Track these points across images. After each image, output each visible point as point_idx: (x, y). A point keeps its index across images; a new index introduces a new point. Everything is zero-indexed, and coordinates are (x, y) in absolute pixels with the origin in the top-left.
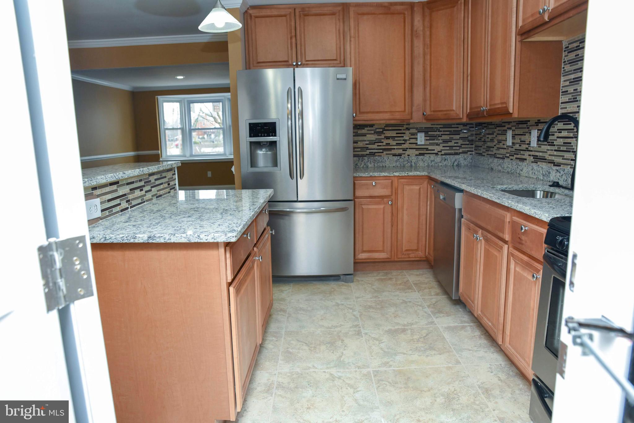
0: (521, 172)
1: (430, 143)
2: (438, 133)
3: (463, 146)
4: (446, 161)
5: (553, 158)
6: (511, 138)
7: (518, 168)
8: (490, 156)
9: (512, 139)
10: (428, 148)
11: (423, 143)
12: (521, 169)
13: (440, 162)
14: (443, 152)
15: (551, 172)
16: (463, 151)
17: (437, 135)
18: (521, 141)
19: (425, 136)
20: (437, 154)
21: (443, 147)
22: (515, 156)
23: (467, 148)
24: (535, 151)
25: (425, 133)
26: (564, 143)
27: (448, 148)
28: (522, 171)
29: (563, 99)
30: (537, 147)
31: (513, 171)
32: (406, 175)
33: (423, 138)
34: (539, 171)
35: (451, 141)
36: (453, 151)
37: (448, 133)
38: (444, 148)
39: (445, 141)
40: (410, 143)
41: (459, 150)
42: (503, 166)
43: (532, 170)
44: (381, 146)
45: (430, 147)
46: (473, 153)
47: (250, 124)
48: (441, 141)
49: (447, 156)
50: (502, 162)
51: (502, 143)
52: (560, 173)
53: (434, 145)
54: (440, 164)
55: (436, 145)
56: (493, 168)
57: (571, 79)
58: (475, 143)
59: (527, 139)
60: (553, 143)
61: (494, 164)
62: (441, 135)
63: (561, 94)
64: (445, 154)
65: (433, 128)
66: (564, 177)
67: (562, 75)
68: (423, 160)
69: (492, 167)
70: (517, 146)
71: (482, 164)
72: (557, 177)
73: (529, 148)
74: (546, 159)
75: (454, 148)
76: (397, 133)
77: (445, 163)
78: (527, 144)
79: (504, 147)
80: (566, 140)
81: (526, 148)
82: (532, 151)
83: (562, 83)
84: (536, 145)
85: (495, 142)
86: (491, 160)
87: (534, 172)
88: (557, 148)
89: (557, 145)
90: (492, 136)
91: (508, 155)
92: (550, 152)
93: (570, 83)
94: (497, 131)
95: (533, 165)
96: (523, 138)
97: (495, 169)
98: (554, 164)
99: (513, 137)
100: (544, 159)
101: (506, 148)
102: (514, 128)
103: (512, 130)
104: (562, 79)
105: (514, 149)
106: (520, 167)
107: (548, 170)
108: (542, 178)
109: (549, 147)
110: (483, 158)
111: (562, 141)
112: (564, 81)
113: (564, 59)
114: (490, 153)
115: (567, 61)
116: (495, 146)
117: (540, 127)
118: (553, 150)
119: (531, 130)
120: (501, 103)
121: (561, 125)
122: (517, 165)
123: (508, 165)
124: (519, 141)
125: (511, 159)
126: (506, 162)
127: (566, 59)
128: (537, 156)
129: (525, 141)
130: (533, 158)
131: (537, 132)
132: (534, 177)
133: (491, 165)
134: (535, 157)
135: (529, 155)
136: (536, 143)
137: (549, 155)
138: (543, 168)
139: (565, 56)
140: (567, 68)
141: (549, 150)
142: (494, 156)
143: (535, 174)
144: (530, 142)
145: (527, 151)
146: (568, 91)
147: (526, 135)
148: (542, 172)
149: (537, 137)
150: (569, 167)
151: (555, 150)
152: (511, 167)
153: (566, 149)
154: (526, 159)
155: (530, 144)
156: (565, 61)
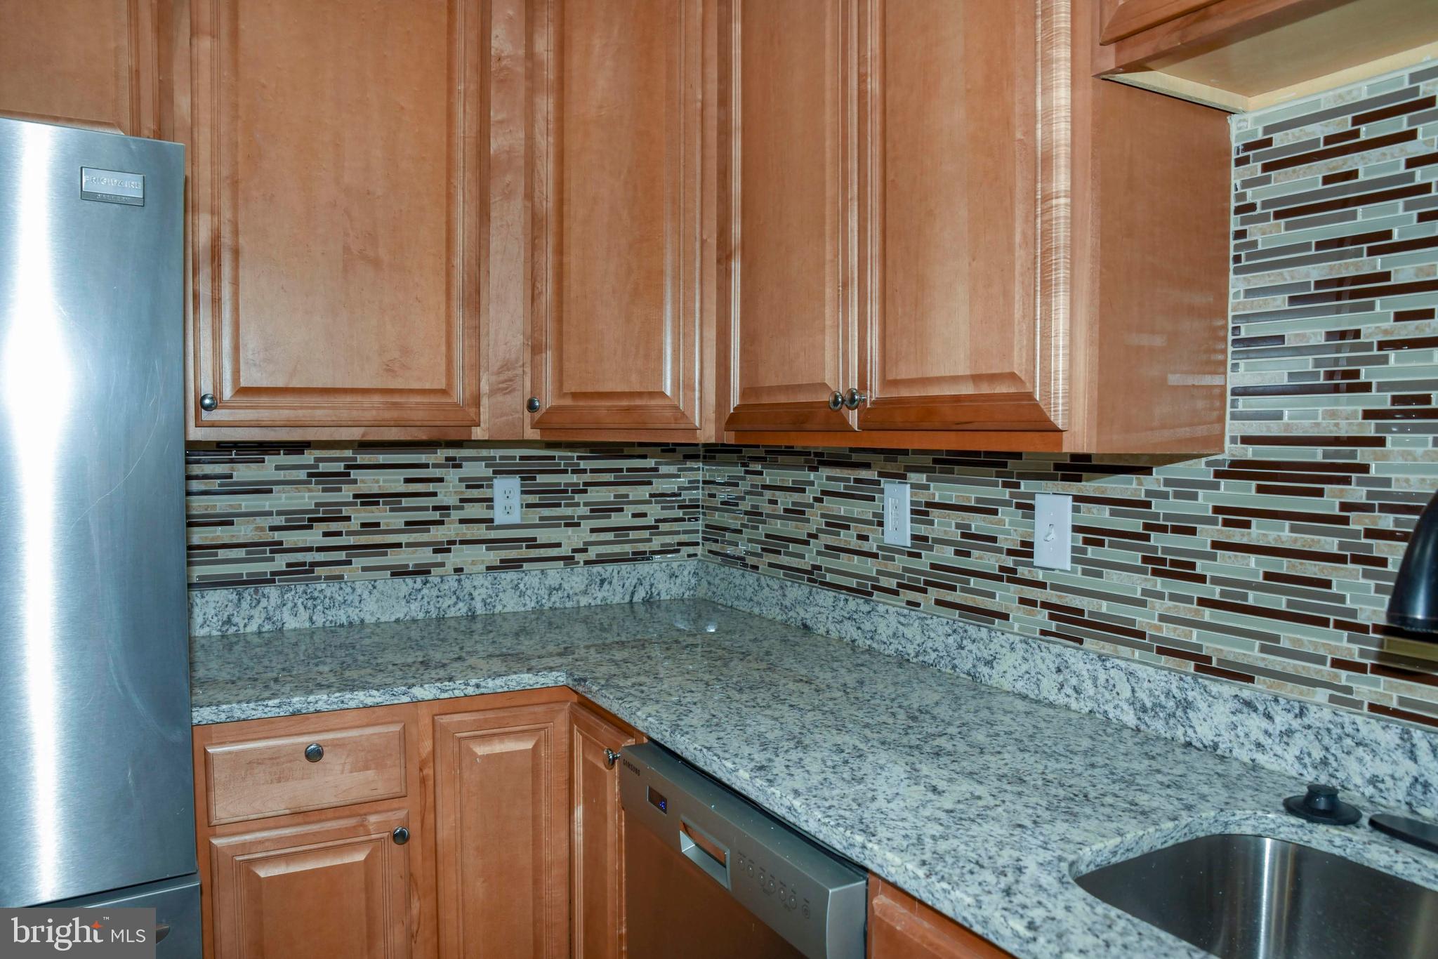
0: (985, 670)
1: (541, 518)
2: (575, 478)
3: (663, 527)
4: (606, 586)
5: (1194, 636)
6: (908, 515)
7: (961, 647)
8: (785, 575)
9: (913, 521)
10: (535, 539)
11: (515, 518)
12: (986, 654)
13: (585, 593)
14: (593, 553)
15: (1202, 705)
16: (662, 545)
17: (566, 485)
18: (964, 535)
19: (523, 492)
20: (569, 560)
21: (593, 531)
22: (934, 593)
23: (678, 533)
24: (1055, 587)
25: (523, 479)
26: (1268, 576)
27: (610, 536)
28: (989, 663)
30: (1074, 571)
31: (934, 655)
32: (470, 691)
33: (516, 499)
34: (1110, 686)
35: (621, 510)
36: (628, 548)
37: (610, 477)
38: (595, 537)
39: (600, 510)
40: (462, 521)
41: (650, 540)
42: (867, 626)
43: (1059, 670)
44: (339, 534)
45: (543, 535)
46: (699, 550)
48: (583, 511)
49: (610, 568)
50: (866, 608)
51: (853, 532)
52: (1269, 717)
53: (559, 526)
54: (584, 601)
55: (567, 525)
56: (809, 623)
57: (1304, 285)
58: (704, 514)
59: (1008, 532)
60: (1192, 566)
61: (817, 609)
62: (586, 484)
63: (1230, 349)
64: (601, 560)
65: (553, 458)
66: (1299, 742)
67: (1232, 266)
68: (516, 587)
69: (803, 618)
70: (946, 555)
71: (751, 600)
72: (1247, 735)
73: (1020, 569)
74: (1142, 635)
75: (633, 535)
76: (407, 481)
77: (600, 595)
78: (1011, 552)
79: (865, 546)
80: (1285, 566)
81: (1002, 569)
82: (1042, 585)
83: (1236, 302)
84: (1068, 566)
85: (816, 521)
86: (796, 592)
87: (1074, 681)
88: (1216, 593)
89: (1216, 581)
90: (796, 497)
91: (892, 583)
92: (1168, 603)
93: (1293, 300)
94: (820, 478)
95: (1058, 647)
96: (978, 523)
97: (822, 631)
98: (1204, 665)
99: (920, 513)
100: (1129, 633)
101: (875, 556)
102: (922, 478)
103: (913, 486)
104: (1237, 284)
105: (923, 564)
106: (973, 647)
107: (1175, 691)
108: (1130, 718)
109: (1159, 584)
110: (751, 578)
111: (1254, 566)
112: (1249, 293)
113: (1241, 197)
114: (784, 560)
115: (1266, 204)
116: (815, 536)
117: (1091, 486)
118: (1188, 600)
119: (1032, 496)
120: (976, 378)
121: (1243, 493)
122: (955, 631)
123: (901, 627)
124: (956, 535)
125: (909, 603)
126: (881, 608)
127: (1251, 195)
128: (1081, 612)
129: (994, 539)
130: (1052, 617)
131: (1076, 510)
132: (1074, 706)
133: (802, 613)
134: (1059, 612)
135: (1023, 601)
136: (1069, 554)
137: (1163, 618)
138: (1140, 674)
139: (1246, 184)
140: (1269, 234)
141: (1160, 596)
142: (813, 576)
143: (1075, 689)
144: (1031, 545)
145: (1010, 580)
146: (1281, 339)
147: (995, 512)
148: (1128, 694)
149: (1076, 529)
150: (1322, 695)
151: (1203, 602)
152: (919, 640)
153: (1289, 603)
154: (1005, 617)
155: (1031, 555)
156: (1252, 207)
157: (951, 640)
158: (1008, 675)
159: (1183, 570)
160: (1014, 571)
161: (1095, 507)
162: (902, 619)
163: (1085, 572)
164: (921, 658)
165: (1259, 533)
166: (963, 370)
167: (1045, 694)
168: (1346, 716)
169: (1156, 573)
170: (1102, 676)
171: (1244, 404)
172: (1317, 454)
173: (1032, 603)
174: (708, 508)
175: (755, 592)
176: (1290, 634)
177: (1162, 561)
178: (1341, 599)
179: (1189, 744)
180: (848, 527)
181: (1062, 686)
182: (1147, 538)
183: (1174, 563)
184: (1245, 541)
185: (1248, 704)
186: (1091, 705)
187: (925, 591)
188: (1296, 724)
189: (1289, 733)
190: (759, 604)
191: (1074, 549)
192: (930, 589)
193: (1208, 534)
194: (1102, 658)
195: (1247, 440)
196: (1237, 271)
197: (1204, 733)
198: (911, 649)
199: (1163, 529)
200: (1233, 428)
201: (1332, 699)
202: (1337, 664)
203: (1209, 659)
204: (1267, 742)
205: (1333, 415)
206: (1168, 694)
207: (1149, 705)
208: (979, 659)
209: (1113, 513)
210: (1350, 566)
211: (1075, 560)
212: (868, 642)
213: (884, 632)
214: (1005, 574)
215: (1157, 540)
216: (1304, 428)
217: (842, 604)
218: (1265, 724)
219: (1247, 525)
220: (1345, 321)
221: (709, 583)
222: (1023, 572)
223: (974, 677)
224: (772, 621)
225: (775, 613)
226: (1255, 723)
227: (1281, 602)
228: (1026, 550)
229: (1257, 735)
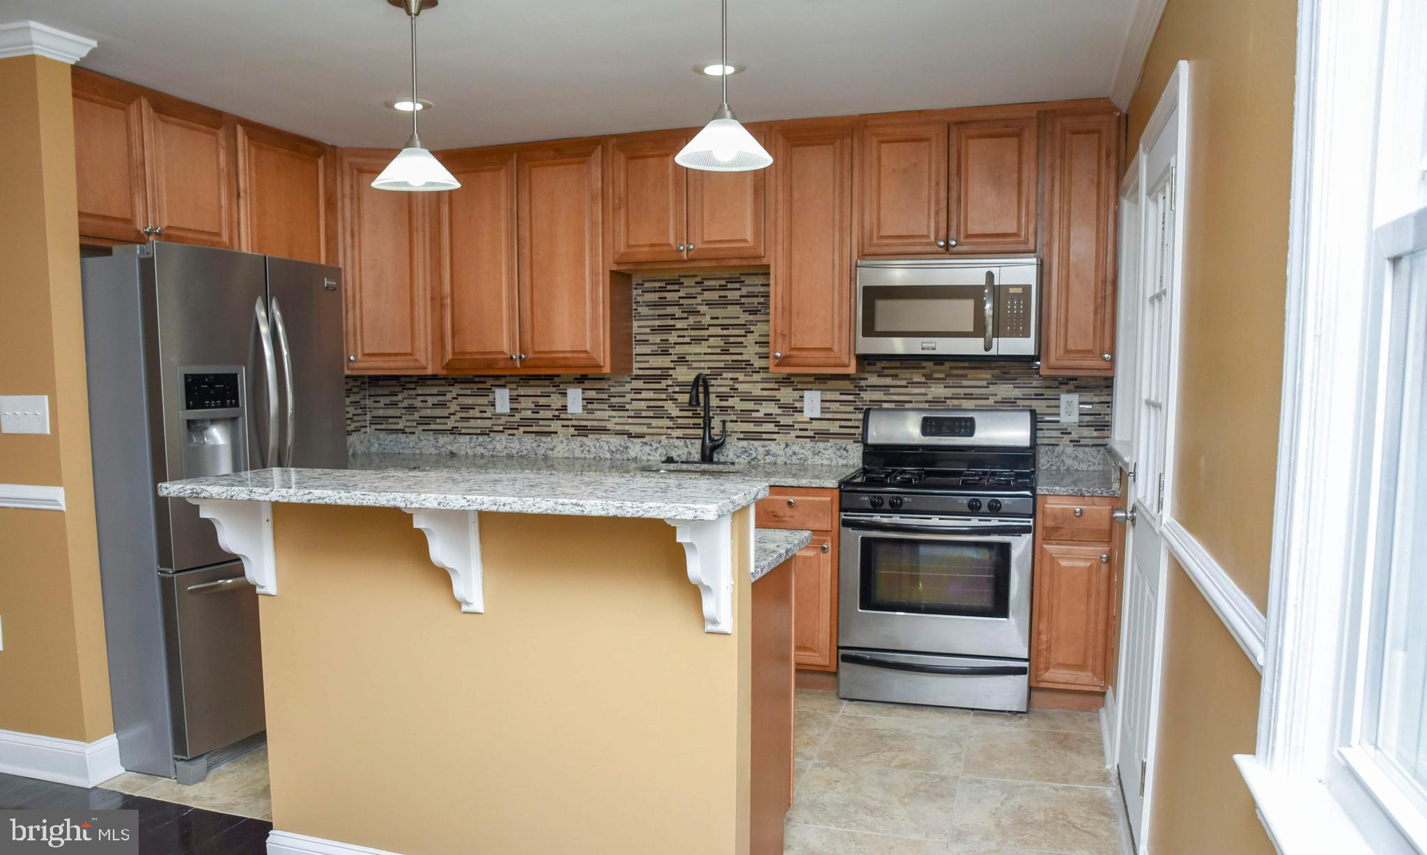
0: (550, 452)
5: (627, 427)
6: (508, 401)
7: (539, 446)
8: (436, 433)
9: (510, 402)
12: (550, 446)
15: (632, 447)
18: (535, 406)
22: (522, 429)
23: (359, 421)
24: (576, 419)
26: (647, 407)
28: (552, 450)
29: (638, 349)
30: (583, 413)
31: (526, 452)
34: (601, 447)
43: (581, 446)
46: (368, 429)
47: (186, 376)
50: (489, 439)
51: (476, 411)
52: (651, 445)
56: (454, 451)
57: (654, 326)
58: (370, 411)
59: (556, 403)
60: (625, 407)
61: (459, 445)
63: (634, 343)
66: (660, 451)
67: (634, 318)
69: (450, 451)
70: (529, 414)
71: (414, 447)
73: (561, 415)
74: (609, 430)
78: (557, 410)
79: (485, 415)
80: (652, 404)
81: (554, 416)
82: (571, 420)
83: (635, 330)
84: (581, 411)
85: (454, 407)
86: (443, 440)
87: (587, 449)
88: (632, 414)
89: (632, 410)
90: (441, 398)
91: (501, 428)
92: (618, 419)
93: (651, 330)
94: (455, 390)
95: (580, 438)
96: (542, 401)
97: (463, 453)
98: (630, 435)
99: (513, 399)
100: (604, 430)
101: (491, 418)
102: (514, 386)
103: (510, 389)
104: (635, 324)
105: (517, 417)
106: (545, 445)
107: (623, 444)
108: (608, 456)
109: (614, 413)
110: (413, 438)
111: (643, 405)
112: (639, 327)
113: (636, 299)
114: (433, 427)
115: (643, 302)
116: (454, 414)
117: (587, 384)
118: (624, 417)
119: (566, 390)
120: (573, 352)
121: (639, 384)
122: (536, 441)
123: (509, 444)
124: (533, 406)
125: (510, 435)
126: (498, 438)
127: (639, 299)
128: (587, 426)
129: (550, 406)
130: (575, 430)
131: (583, 393)
132: (588, 457)
133: (449, 448)
134: (577, 428)
135: (563, 426)
136: (581, 408)
137: (616, 424)
138: (611, 442)
139: (637, 295)
140: (644, 311)
141: (615, 417)
142: (453, 431)
143: (589, 451)
144: (566, 406)
145: (557, 419)
146: (648, 341)
147: (550, 396)
148: (607, 448)
149: (583, 399)
150: (664, 437)
151: (628, 417)
152: (518, 447)
153: (654, 414)
154: (556, 433)
155: (566, 410)
156: (639, 302)
157: (534, 444)
158: (561, 452)
159: (622, 408)
160: (559, 416)
161: (590, 392)
162: (509, 441)
163: (587, 413)
164: (520, 454)
165: (644, 395)
166: (569, 349)
167: (576, 455)
168: (671, 440)
169: (613, 410)
170: (598, 445)
171: (639, 358)
172: (659, 372)
173: (568, 426)
174: (373, 408)
175: (417, 443)
176: (654, 422)
177: (615, 406)
178: (667, 410)
179: (628, 459)
180: (474, 408)
181: (583, 451)
182: (609, 400)
183: (619, 407)
184: (640, 398)
185: (646, 443)
186: (594, 455)
187: (517, 429)
188: (659, 446)
189: (657, 448)
190: (420, 448)
191: (583, 406)
192: (520, 428)
193: (629, 397)
194: (597, 439)
195: (640, 369)
196: (635, 320)
197: (632, 454)
198: (514, 452)
199: (615, 396)
200: (635, 365)
201: (667, 438)
202: (667, 428)
203: (631, 434)
204: (650, 452)
205: (662, 361)
206: (621, 446)
207: (614, 450)
208: (547, 449)
209: (597, 393)
210: (669, 402)
211: (583, 410)
212: (491, 453)
213: (499, 447)
214: (558, 418)
215: (613, 400)
216: (656, 365)
217: (474, 440)
218: (650, 448)
219: (641, 393)
220: (664, 337)
221: (380, 444)
222: (563, 416)
223: (545, 456)
224: (431, 454)
225: (433, 450)
226: (647, 448)
227: (651, 414)
228: (564, 408)
229: (648, 451)
